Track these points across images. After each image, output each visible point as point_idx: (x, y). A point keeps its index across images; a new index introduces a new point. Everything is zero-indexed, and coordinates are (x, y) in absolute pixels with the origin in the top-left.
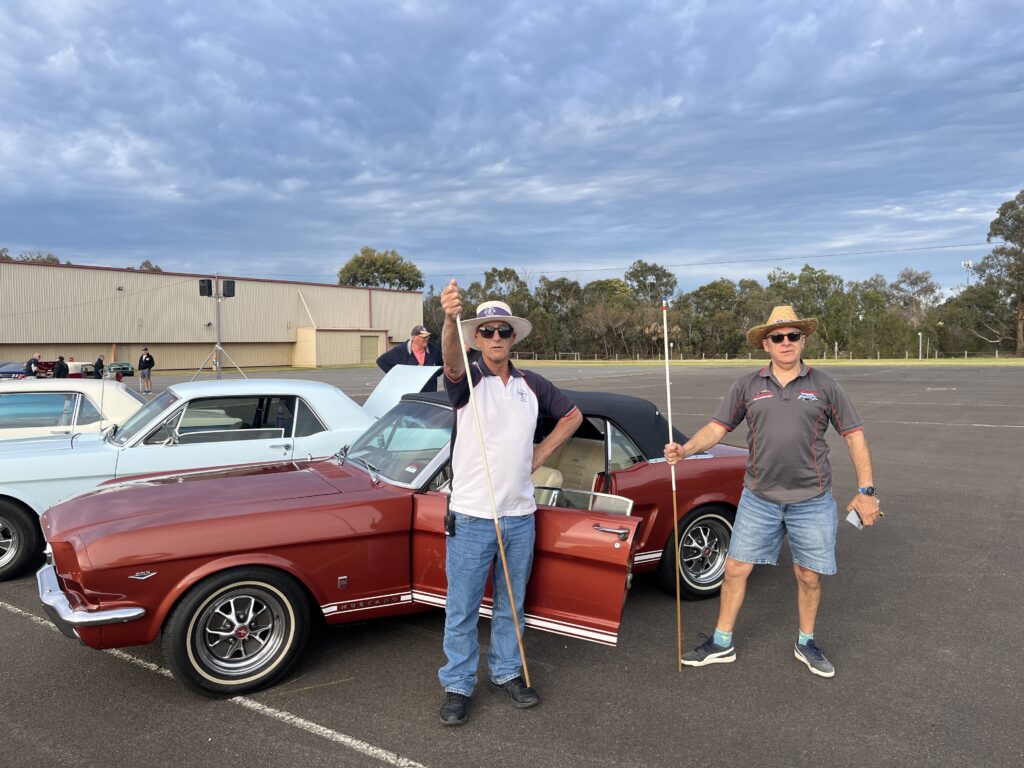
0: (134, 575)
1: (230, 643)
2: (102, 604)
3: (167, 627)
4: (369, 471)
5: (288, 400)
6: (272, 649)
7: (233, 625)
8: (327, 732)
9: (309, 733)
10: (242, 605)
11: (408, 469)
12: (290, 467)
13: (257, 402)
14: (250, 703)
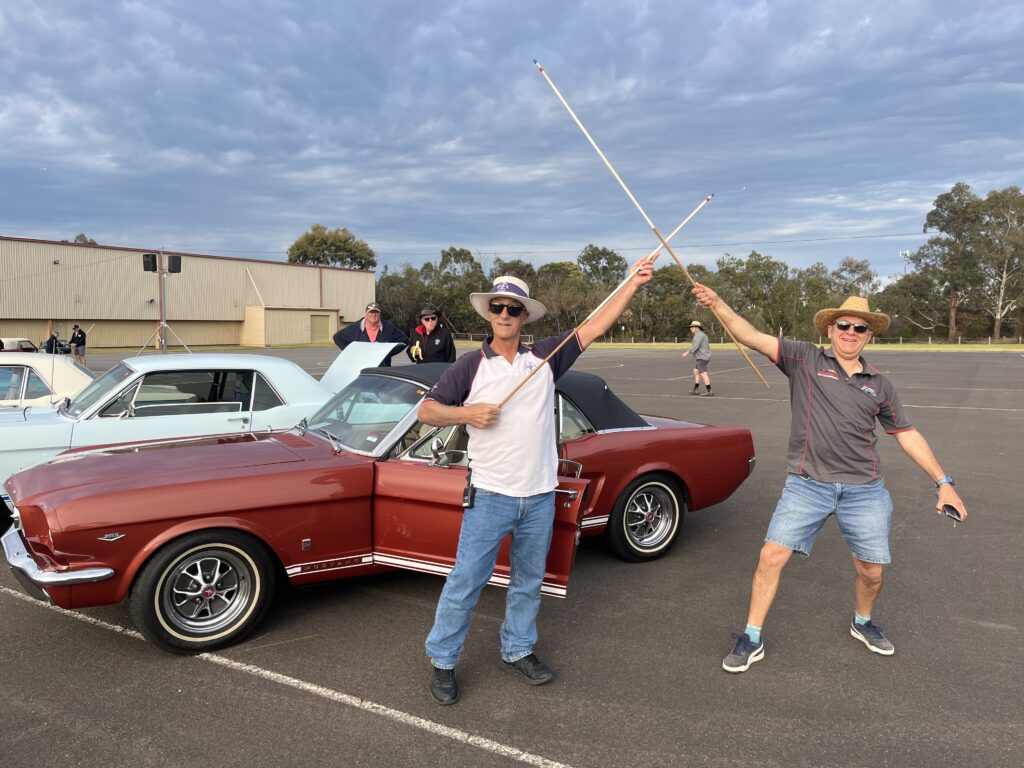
0: (102, 536)
1: (197, 603)
2: (72, 565)
3: (135, 587)
4: (331, 441)
5: (246, 375)
6: (238, 608)
7: (199, 586)
8: (294, 682)
9: (276, 683)
10: (208, 567)
11: (370, 438)
12: (248, 438)
13: (211, 375)
14: (216, 659)
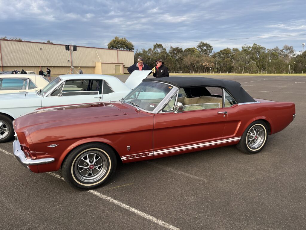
0: (49, 145)
1: (88, 171)
2: (38, 157)
3: (63, 165)
4: (135, 107)
5: (100, 81)
6: (102, 174)
7: (88, 164)
8: (127, 207)
9: (120, 207)
10: (91, 157)
11: (151, 106)
12: (101, 105)
13: (88, 81)
14: (96, 193)
